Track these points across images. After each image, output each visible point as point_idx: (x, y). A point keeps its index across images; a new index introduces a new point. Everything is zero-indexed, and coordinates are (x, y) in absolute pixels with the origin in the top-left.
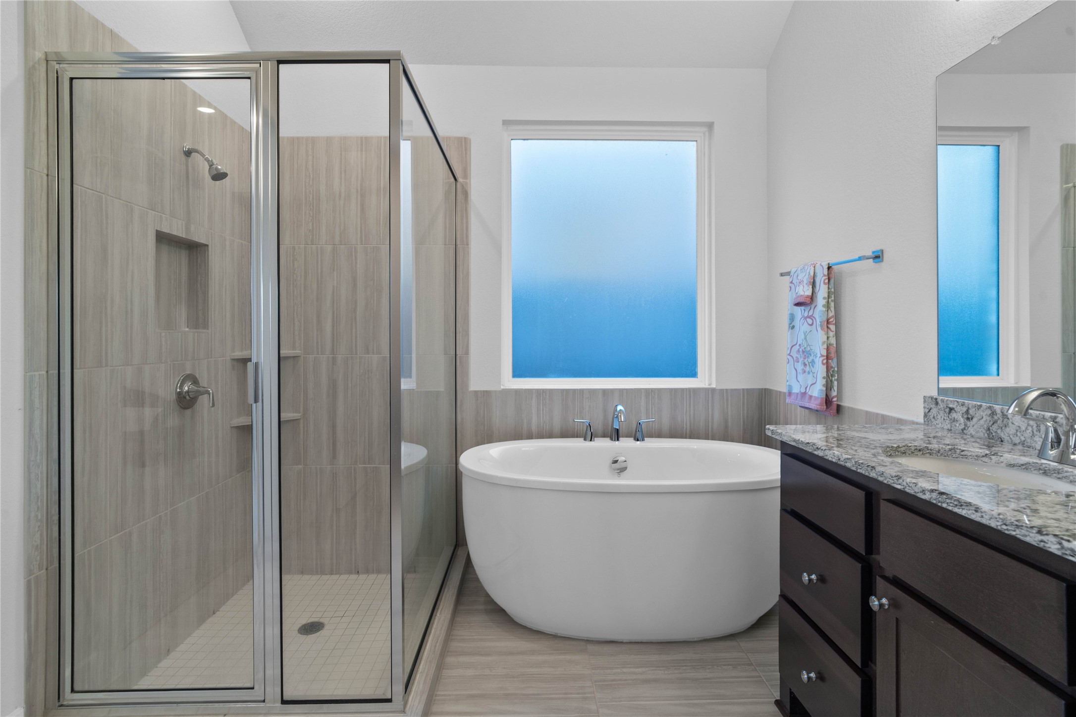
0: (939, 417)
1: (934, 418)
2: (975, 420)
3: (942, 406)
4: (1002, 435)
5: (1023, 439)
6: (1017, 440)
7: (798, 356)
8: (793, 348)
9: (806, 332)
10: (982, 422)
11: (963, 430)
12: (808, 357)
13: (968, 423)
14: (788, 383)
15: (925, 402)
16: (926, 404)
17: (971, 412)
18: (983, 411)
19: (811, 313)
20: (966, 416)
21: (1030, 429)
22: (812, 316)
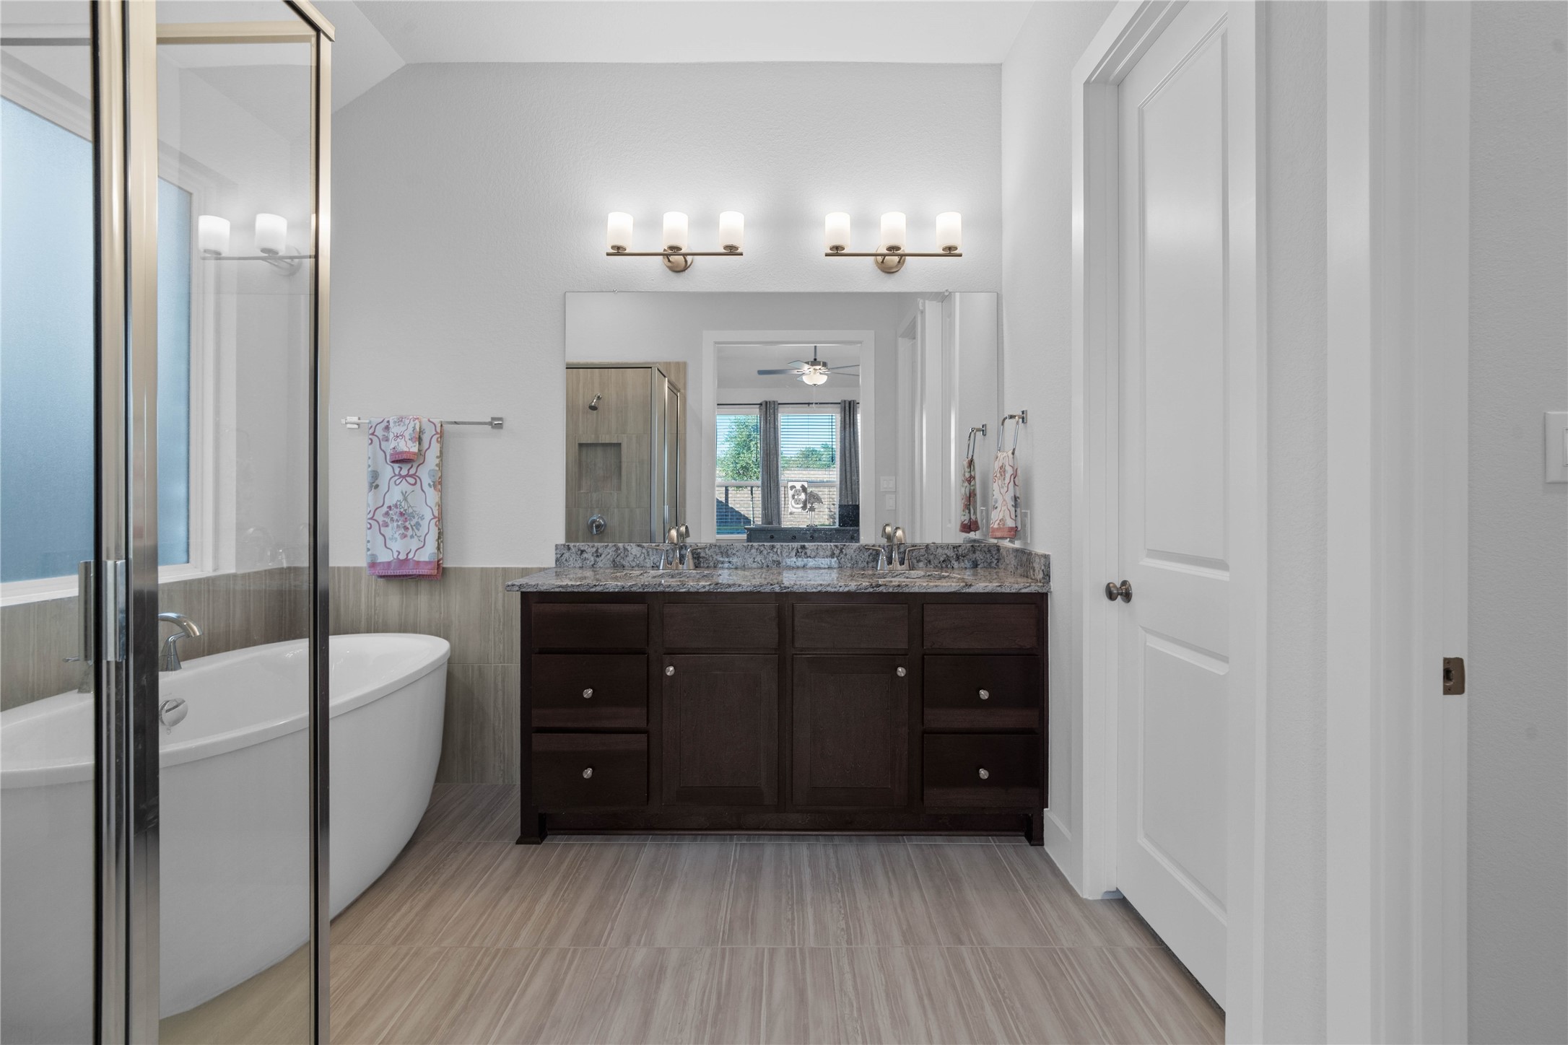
0: (571, 559)
1: (566, 560)
2: (603, 556)
3: (574, 550)
4: (624, 563)
5: (638, 562)
6: (634, 564)
7: (386, 519)
8: (378, 510)
9: (406, 492)
10: (609, 557)
11: (593, 565)
12: (410, 520)
13: (598, 559)
14: (369, 553)
15: (556, 549)
16: (558, 551)
17: (599, 551)
18: (610, 549)
19: (412, 471)
20: (595, 555)
21: (643, 555)
22: (414, 474)
